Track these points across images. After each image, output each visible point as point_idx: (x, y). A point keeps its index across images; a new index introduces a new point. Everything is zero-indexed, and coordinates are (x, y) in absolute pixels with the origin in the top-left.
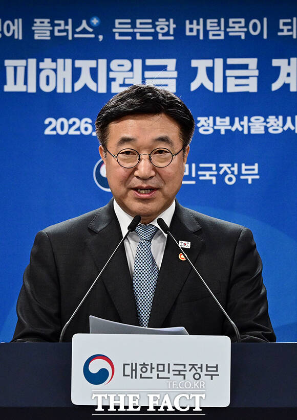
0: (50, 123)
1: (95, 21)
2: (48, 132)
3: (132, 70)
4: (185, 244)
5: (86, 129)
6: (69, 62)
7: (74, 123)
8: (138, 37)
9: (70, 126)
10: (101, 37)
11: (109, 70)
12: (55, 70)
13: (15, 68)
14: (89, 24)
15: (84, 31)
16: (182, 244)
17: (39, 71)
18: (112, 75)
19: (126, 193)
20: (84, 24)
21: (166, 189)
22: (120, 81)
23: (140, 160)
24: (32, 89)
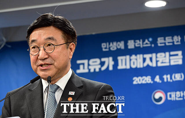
0: (135, 80)
1: (150, 39)
2: (135, 83)
3: (165, 57)
4: (72, 93)
5: (149, 81)
6: (141, 56)
7: (144, 79)
8: (167, 44)
9: (143, 80)
10: (153, 45)
11: (157, 57)
12: (136, 59)
13: (122, 60)
14: (148, 41)
15: (147, 44)
16: (70, 93)
17: (130, 60)
18: (158, 59)
19: (37, 68)
20: (146, 41)
21: (55, 64)
22: (161, 61)
23: (40, 50)
24: (128, 67)
